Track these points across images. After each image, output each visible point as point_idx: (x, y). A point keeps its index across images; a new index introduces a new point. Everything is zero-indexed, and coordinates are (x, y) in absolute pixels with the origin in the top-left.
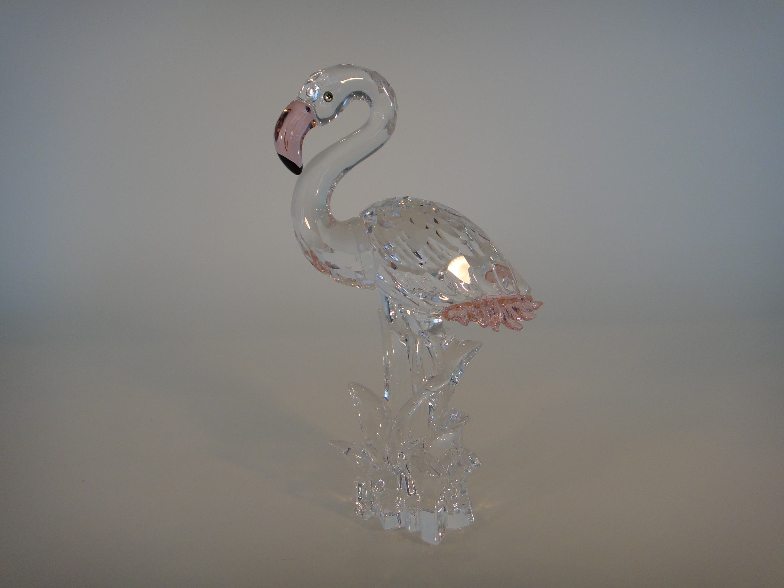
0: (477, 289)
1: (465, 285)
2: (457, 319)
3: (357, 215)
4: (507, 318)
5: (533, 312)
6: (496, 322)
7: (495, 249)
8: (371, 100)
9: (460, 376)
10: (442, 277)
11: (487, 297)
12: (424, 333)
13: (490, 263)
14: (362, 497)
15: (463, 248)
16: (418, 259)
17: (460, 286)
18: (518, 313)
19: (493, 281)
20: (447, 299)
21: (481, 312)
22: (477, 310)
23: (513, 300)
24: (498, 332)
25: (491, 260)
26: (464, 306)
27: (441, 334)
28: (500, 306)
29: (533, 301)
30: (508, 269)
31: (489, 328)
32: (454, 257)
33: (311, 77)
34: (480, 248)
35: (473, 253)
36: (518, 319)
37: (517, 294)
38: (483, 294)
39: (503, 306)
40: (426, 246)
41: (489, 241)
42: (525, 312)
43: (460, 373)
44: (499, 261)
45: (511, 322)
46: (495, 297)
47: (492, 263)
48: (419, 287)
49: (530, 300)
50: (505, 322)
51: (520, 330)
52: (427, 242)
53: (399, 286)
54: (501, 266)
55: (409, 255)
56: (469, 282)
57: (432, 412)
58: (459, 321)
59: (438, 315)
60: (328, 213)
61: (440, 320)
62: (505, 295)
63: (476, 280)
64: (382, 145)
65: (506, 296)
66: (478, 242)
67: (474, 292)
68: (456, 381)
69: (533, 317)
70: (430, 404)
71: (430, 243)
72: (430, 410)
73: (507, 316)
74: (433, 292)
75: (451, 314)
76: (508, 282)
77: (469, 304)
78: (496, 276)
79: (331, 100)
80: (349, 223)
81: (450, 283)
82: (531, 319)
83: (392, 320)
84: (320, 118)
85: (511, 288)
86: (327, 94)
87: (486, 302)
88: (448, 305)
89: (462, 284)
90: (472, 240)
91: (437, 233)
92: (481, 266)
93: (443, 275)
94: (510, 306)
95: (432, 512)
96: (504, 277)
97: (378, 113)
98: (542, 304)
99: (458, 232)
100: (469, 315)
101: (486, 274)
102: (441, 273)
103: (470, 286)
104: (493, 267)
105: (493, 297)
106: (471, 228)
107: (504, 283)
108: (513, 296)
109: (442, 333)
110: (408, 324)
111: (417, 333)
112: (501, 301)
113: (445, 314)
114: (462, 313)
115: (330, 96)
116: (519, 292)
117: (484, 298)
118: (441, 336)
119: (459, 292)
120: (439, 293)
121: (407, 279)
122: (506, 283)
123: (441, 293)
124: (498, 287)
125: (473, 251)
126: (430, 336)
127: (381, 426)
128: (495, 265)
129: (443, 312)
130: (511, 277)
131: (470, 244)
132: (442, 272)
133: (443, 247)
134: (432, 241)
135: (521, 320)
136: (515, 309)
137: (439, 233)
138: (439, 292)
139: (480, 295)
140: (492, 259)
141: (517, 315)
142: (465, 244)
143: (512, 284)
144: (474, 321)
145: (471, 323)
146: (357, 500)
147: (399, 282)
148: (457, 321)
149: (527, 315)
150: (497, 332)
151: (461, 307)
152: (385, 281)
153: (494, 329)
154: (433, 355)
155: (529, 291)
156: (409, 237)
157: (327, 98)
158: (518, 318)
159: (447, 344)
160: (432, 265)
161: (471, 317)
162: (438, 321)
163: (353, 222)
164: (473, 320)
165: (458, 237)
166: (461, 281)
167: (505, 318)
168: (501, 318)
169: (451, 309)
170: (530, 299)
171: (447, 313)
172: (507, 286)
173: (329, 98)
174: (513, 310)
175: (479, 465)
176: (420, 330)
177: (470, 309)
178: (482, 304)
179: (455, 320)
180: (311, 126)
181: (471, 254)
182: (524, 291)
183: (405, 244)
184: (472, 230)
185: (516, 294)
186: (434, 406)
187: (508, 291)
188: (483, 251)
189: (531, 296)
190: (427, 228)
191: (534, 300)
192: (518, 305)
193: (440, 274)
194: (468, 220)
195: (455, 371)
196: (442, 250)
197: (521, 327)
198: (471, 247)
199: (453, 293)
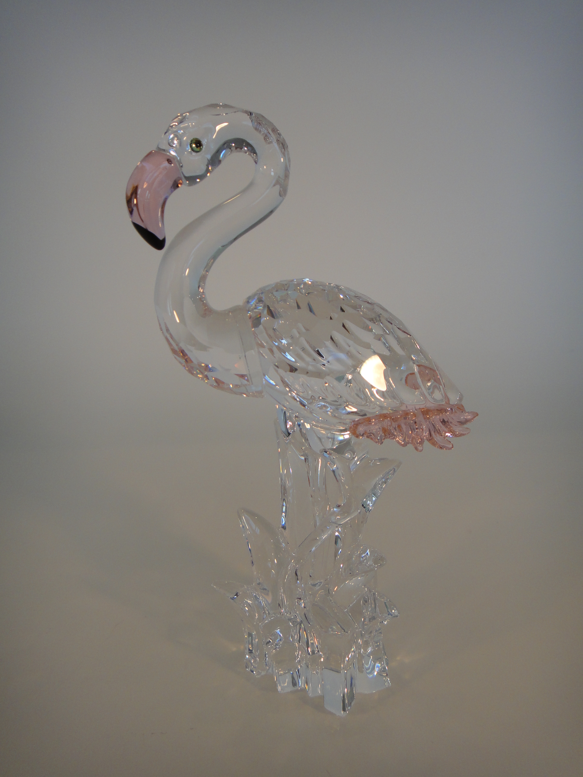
0: (394, 398)
1: (378, 391)
2: (370, 435)
3: (240, 302)
4: (433, 433)
5: (465, 426)
6: (419, 439)
7: (418, 346)
8: (256, 154)
9: (374, 503)
10: (349, 381)
11: (407, 406)
12: (327, 453)
13: (411, 363)
14: (252, 649)
15: (377, 345)
16: (320, 358)
17: (372, 394)
18: (446, 427)
19: (416, 387)
20: (354, 410)
21: (399, 426)
22: (395, 425)
23: (441, 410)
24: (422, 452)
25: (412, 359)
26: (378, 419)
27: (350, 454)
28: (425, 418)
29: (465, 411)
30: (434, 371)
31: (410, 447)
32: (367, 358)
33: (175, 120)
34: (398, 345)
35: (389, 350)
36: (447, 436)
37: (446, 402)
38: (402, 403)
39: (429, 418)
40: (329, 343)
41: (411, 335)
42: (456, 425)
43: (374, 499)
44: (424, 362)
45: (438, 438)
46: (417, 407)
47: (414, 363)
48: (320, 396)
49: (462, 410)
50: (431, 439)
51: (450, 449)
52: (331, 338)
53: (294, 394)
54: (426, 367)
55: (309, 355)
56: (384, 388)
57: (340, 544)
58: (372, 439)
59: (345, 430)
60: (203, 301)
61: (347, 437)
62: (431, 405)
63: (393, 385)
64: (271, 212)
65: (433, 405)
66: (396, 336)
67: (391, 401)
68: (370, 508)
69: (465, 433)
70: (337, 534)
71: (335, 338)
72: (336, 543)
73: (433, 431)
74: (337, 402)
75: (361, 429)
76: (435, 387)
77: (385, 416)
78: (419, 380)
79: (201, 149)
80: (229, 312)
81: (360, 390)
82: (464, 435)
83: (289, 434)
84: (187, 175)
85: (438, 395)
86: (194, 141)
87: (406, 414)
88: (357, 418)
89: (374, 391)
90: (388, 334)
91: (344, 326)
92: (400, 367)
93: (351, 379)
94: (436, 419)
95: (338, 672)
96: (429, 380)
97: (265, 167)
98: (477, 415)
99: (371, 325)
100: (385, 430)
101: (407, 378)
102: (348, 376)
103: (386, 394)
104: (416, 369)
105: (415, 407)
106: (388, 320)
107: (429, 388)
108: (440, 405)
109: (350, 452)
110: (307, 440)
111: (319, 452)
112: (426, 412)
113: (354, 429)
114: (375, 427)
115: (199, 143)
116: (449, 401)
117: (404, 408)
118: (349, 456)
119: (371, 401)
120: (346, 403)
121: (302, 385)
122: (431, 390)
123: (348, 403)
124: (422, 394)
125: (390, 349)
126: (334, 456)
127: (276, 562)
128: (417, 365)
129: (351, 428)
130: (437, 381)
131: (385, 339)
132: (350, 374)
133: (351, 342)
134: (338, 336)
135: (451, 436)
136: (444, 422)
137: (346, 326)
138: (346, 401)
139: (399, 404)
140: (414, 359)
141: (446, 430)
142: (380, 340)
143: (439, 390)
144: (391, 439)
145: (387, 441)
146: (247, 651)
147: (294, 389)
148: (368, 438)
149: (458, 430)
150: (420, 451)
151: (374, 420)
152: (277, 387)
153: (416, 449)
154: (338, 478)
155: (461, 399)
156: (307, 330)
157: (194, 146)
158: (447, 434)
159: (358, 463)
160: (337, 367)
161: (387, 433)
162: (344, 437)
163: (235, 310)
164: (390, 437)
165: (371, 330)
166: (372, 387)
167: (430, 434)
168: (426, 434)
169: (362, 423)
170: (461, 408)
171: (356, 428)
172: (433, 393)
173: (197, 147)
174: (441, 424)
175: (397, 616)
176: (322, 448)
177: (385, 423)
178: (401, 416)
179: (367, 436)
180: (175, 186)
181: (387, 353)
182: (454, 399)
183: (303, 341)
184: (389, 322)
185: (444, 403)
186: (342, 536)
187: (433, 398)
188: (403, 348)
189: (463, 406)
190: (331, 318)
191: (467, 411)
192: (447, 416)
193: (348, 378)
194: (383, 309)
195: (369, 497)
196: (350, 346)
197: (451, 446)
198: (387, 344)
199: (363, 403)
